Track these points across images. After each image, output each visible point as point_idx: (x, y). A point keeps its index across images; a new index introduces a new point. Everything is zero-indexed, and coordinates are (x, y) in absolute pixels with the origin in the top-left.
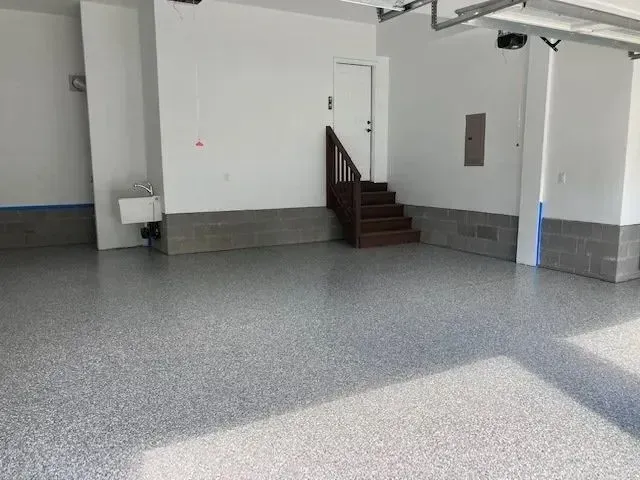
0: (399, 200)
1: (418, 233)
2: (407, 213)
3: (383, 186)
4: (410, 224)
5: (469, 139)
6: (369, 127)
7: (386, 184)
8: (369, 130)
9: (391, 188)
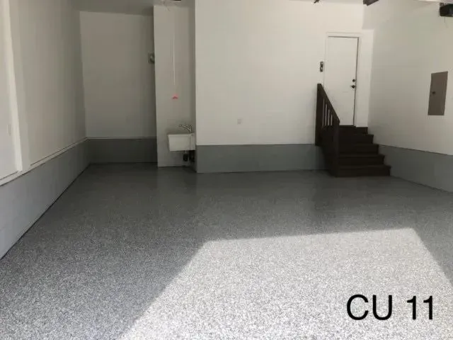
0: (377, 140)
1: (389, 168)
2: (382, 152)
3: (364, 130)
4: (383, 160)
5: (433, 93)
6: (353, 84)
7: (366, 128)
8: (353, 87)
9: (371, 132)
